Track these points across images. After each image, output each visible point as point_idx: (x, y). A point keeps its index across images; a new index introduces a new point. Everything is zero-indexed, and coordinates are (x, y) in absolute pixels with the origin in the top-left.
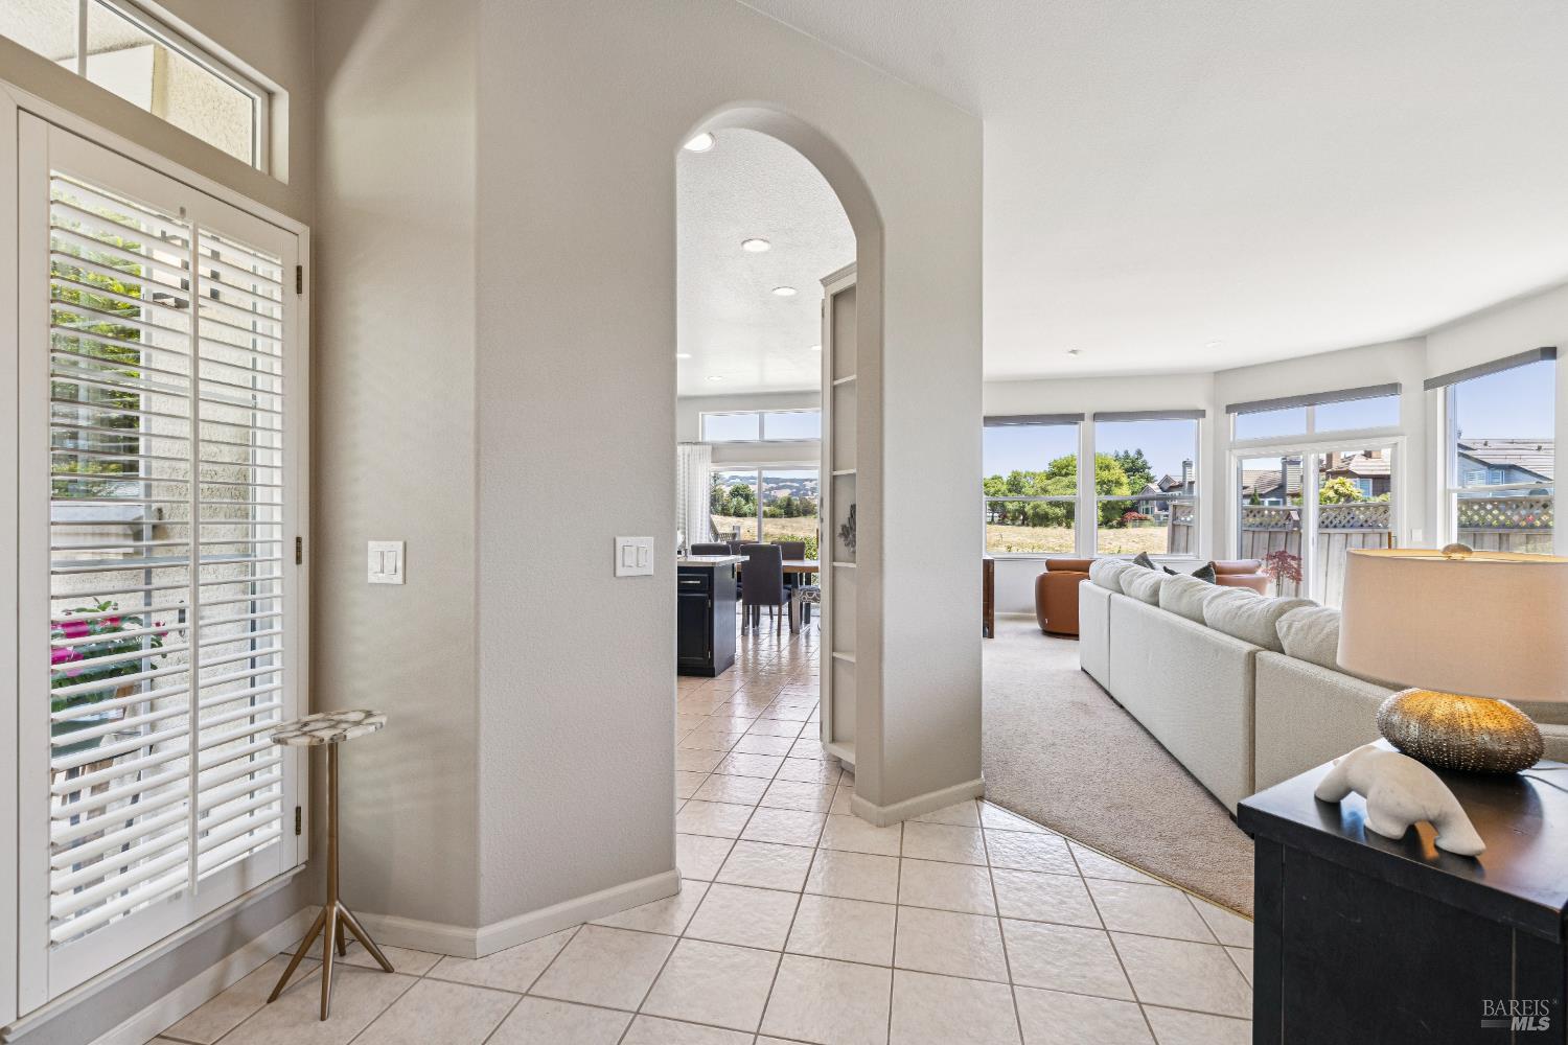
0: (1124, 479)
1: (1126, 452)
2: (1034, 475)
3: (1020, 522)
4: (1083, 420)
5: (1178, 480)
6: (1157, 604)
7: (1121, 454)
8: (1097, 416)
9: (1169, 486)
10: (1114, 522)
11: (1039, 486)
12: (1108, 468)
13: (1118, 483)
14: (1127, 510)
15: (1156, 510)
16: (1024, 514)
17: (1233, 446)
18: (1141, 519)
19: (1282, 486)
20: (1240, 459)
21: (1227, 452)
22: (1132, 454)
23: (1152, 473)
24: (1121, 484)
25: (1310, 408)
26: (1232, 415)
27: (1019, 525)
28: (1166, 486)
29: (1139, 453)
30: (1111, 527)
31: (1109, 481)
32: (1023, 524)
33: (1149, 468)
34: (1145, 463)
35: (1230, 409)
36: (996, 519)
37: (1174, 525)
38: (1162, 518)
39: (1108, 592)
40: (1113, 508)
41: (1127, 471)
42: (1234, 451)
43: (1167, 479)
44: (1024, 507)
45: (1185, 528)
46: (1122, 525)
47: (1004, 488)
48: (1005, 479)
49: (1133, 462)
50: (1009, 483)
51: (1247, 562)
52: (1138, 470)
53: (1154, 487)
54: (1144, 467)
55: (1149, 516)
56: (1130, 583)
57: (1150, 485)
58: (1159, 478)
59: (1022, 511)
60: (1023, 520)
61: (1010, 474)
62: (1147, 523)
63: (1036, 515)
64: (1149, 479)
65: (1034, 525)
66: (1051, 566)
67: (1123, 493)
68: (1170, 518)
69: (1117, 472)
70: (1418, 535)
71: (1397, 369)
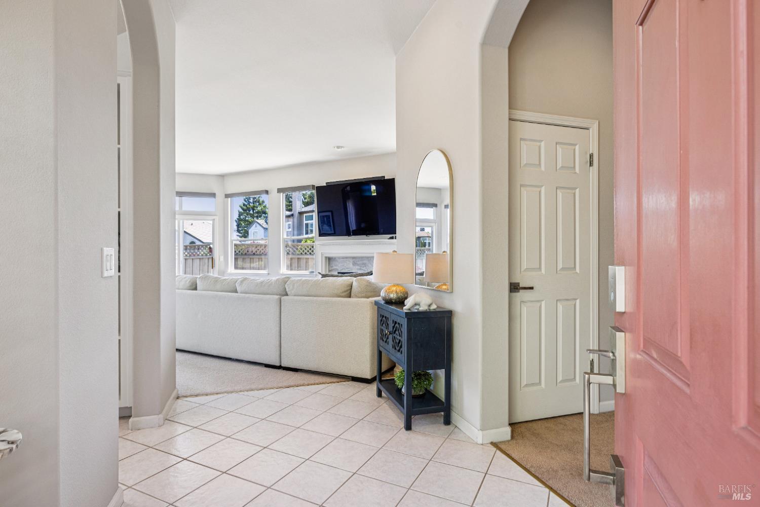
70: (222, 258)
71: (214, 187)
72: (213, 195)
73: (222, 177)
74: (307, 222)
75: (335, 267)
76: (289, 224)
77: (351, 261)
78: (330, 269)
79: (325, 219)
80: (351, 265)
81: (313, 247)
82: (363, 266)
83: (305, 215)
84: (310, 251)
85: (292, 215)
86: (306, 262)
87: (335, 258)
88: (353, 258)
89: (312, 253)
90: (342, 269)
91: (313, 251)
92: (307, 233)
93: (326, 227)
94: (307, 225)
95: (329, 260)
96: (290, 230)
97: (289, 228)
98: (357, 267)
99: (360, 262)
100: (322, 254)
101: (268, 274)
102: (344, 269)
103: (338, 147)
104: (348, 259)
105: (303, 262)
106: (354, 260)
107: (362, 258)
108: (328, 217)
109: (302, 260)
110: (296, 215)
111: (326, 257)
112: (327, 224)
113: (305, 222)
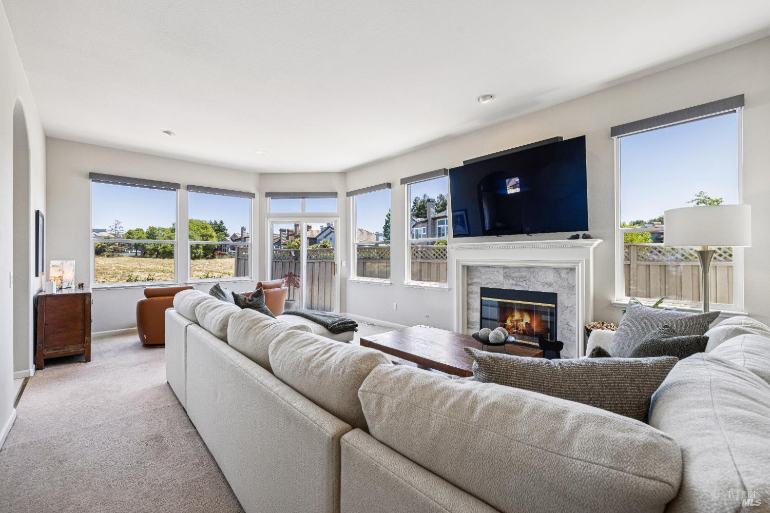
0: (214, 234)
1: (215, 221)
2: (164, 230)
3: (155, 256)
4: (180, 189)
5: (239, 236)
6: (224, 339)
7: (213, 222)
8: (190, 188)
9: (235, 238)
10: (209, 256)
11: (166, 235)
12: (206, 228)
13: (211, 236)
14: (216, 250)
15: (230, 250)
16: (158, 251)
17: (269, 216)
18: (222, 254)
19: (280, 241)
20: (272, 223)
21: (266, 218)
22: (218, 222)
23: (228, 232)
24: (213, 237)
25: (304, 199)
26: (268, 198)
27: (155, 258)
28: (234, 239)
29: (222, 222)
30: (208, 259)
31: (206, 235)
32: (157, 257)
33: (226, 230)
34: (224, 227)
35: (268, 195)
36: (139, 254)
37: (238, 259)
38: (232, 254)
39: (186, 322)
40: (209, 249)
41: (216, 230)
42: (269, 219)
43: (234, 235)
44: (158, 247)
45: (244, 260)
46: (213, 257)
47: (145, 236)
48: (145, 231)
49: (219, 226)
50: (147, 233)
51: (278, 281)
52: (221, 231)
53: (228, 238)
54: (225, 229)
55: (227, 253)
56: (204, 315)
57: (227, 238)
58: (231, 235)
59: (156, 250)
60: (157, 255)
61: (148, 228)
62: (225, 256)
63: (165, 252)
64: (227, 235)
65: (164, 258)
66: (148, 293)
67: (214, 241)
68: (236, 254)
69: (211, 231)
70: (344, 264)
71: (336, 185)
72: (335, 194)
73: (344, 174)
74: (440, 226)
75: (475, 280)
76: (425, 229)
77: (502, 271)
78: (470, 282)
79: (458, 219)
80: (501, 278)
81: (445, 250)
82: (521, 280)
83: (437, 220)
84: (442, 255)
85: (427, 221)
86: (437, 267)
87: (477, 267)
88: (504, 268)
89: (445, 257)
90: (488, 284)
91: (445, 255)
92: (439, 235)
93: (460, 228)
94: (439, 229)
95: (468, 270)
96: (425, 233)
97: (424, 232)
98: (511, 281)
99: (517, 274)
100: (458, 262)
101: (391, 284)
102: (490, 283)
103: (485, 97)
104: (496, 269)
105: (434, 269)
106: (505, 270)
107: (519, 268)
108: (461, 216)
109: (432, 265)
110: (430, 220)
111: (463, 266)
112: (461, 225)
113: (438, 226)
